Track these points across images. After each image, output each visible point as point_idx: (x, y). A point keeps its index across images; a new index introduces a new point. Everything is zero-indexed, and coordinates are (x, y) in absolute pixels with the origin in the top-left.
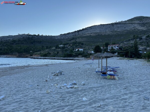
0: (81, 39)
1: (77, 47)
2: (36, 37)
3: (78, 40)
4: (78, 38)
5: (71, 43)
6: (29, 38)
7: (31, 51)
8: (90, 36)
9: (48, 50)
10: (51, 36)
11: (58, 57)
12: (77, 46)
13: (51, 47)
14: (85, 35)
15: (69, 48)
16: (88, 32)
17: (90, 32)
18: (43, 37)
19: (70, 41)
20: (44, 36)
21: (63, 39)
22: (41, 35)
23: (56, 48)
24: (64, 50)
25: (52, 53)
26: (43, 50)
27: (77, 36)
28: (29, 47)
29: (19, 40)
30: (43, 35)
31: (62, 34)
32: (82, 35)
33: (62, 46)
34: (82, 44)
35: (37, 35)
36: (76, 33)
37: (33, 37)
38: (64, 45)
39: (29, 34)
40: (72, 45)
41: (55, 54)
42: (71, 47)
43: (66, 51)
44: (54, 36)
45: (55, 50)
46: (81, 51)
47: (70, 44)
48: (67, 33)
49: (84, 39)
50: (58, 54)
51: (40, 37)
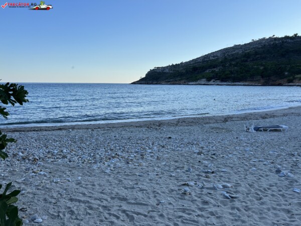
7: (286, 73)
37: (283, 42)
51: (299, 39)
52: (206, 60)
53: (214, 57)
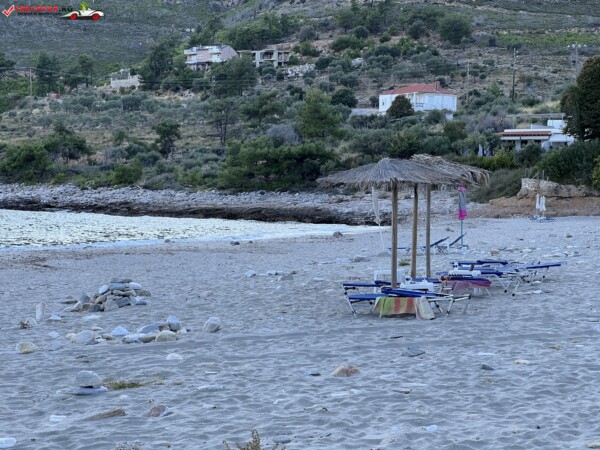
9: (55, 107)
11: (171, 184)
12: (395, 53)
13: (86, 72)
15: (299, 83)
23: (149, 84)
24: (244, 100)
25: (100, 140)
33: (213, 54)
38: (238, 47)
40: (338, 47)
41: (131, 152)
42: (322, 65)
43: (259, 113)
45: (132, 104)
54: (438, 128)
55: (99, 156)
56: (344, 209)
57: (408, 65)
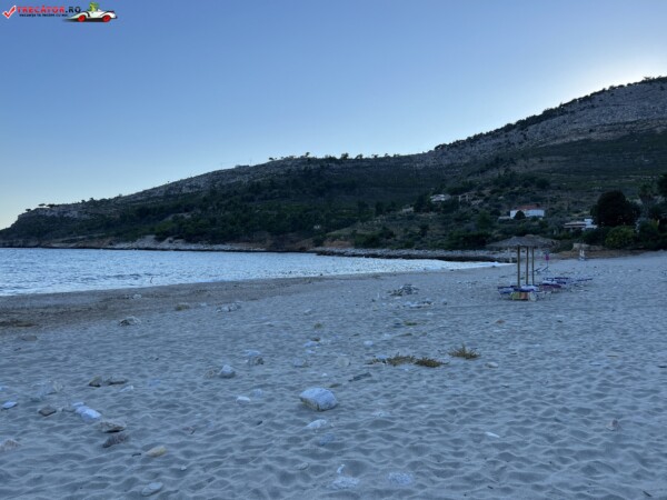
0: (535, 160)
1: (513, 199)
2: (334, 165)
3: (520, 168)
4: (524, 156)
5: (487, 185)
6: (310, 171)
7: (317, 227)
8: (587, 141)
9: (382, 220)
10: (398, 159)
11: (427, 248)
12: (517, 193)
13: (394, 207)
14: (556, 138)
15: (477, 207)
16: (576, 126)
17: (584, 125)
18: (365, 164)
19: (482, 172)
20: (367, 160)
21: (448, 167)
22: (354, 157)
23: (417, 210)
24: (454, 214)
25: (399, 232)
26: (363, 221)
27: (517, 146)
28: (310, 210)
29: (273, 185)
30: (361, 156)
31: (443, 146)
32: (541, 143)
33: (442, 197)
34: (544, 185)
35: (338, 157)
36: (511, 133)
37: (322, 167)
38: (451, 194)
39: (310, 156)
40: (492, 192)
41: (410, 236)
42: (486, 200)
43: (461, 219)
44: (410, 158)
45: (410, 217)
46: (535, 219)
47: (481, 188)
48: (469, 138)
49: (550, 162)
50: (423, 235)
51: (349, 165)
52: (172, 192)
53: (191, 187)
54: (536, 223)
55: (398, 238)
56: (496, 256)
57: (522, 198)
